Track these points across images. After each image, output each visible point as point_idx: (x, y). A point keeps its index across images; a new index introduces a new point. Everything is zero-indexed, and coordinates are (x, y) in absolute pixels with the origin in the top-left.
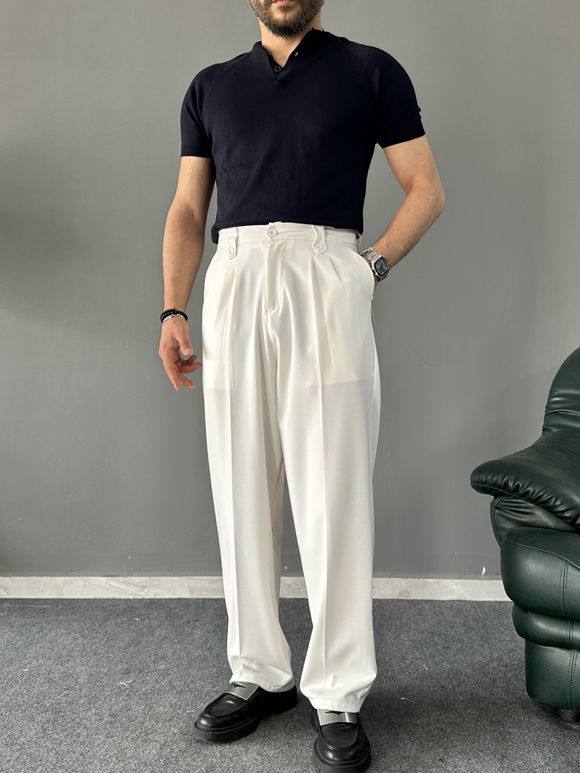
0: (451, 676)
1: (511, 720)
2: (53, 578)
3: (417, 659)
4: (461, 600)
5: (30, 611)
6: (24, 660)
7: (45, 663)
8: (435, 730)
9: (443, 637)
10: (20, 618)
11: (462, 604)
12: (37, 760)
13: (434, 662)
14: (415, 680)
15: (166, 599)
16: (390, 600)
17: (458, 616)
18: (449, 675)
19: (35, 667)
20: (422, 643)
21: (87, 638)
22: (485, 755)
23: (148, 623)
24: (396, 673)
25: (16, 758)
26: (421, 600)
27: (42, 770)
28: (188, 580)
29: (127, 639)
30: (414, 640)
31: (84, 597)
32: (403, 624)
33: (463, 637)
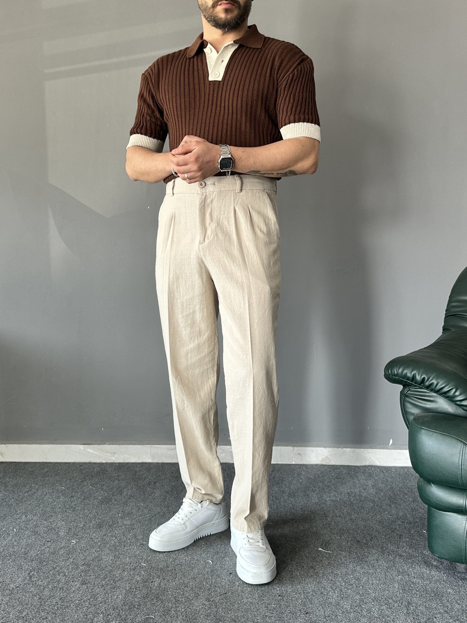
0: (365, 532)
1: (414, 571)
2: (41, 445)
3: (337, 517)
4: (372, 466)
5: (22, 473)
6: (15, 516)
7: (32, 518)
8: (352, 580)
10: (13, 478)
11: (373, 469)
12: (24, 604)
14: (335, 535)
15: (132, 463)
16: (314, 465)
17: (370, 480)
18: (363, 531)
19: (24, 521)
20: (341, 502)
21: (67, 497)
22: (394, 601)
23: (117, 484)
24: (319, 529)
25: (6, 602)
26: (339, 465)
27: (27, 612)
28: (150, 448)
29: (100, 498)
30: (335, 500)
31: (65, 461)
32: (325, 486)
33: (374, 497)
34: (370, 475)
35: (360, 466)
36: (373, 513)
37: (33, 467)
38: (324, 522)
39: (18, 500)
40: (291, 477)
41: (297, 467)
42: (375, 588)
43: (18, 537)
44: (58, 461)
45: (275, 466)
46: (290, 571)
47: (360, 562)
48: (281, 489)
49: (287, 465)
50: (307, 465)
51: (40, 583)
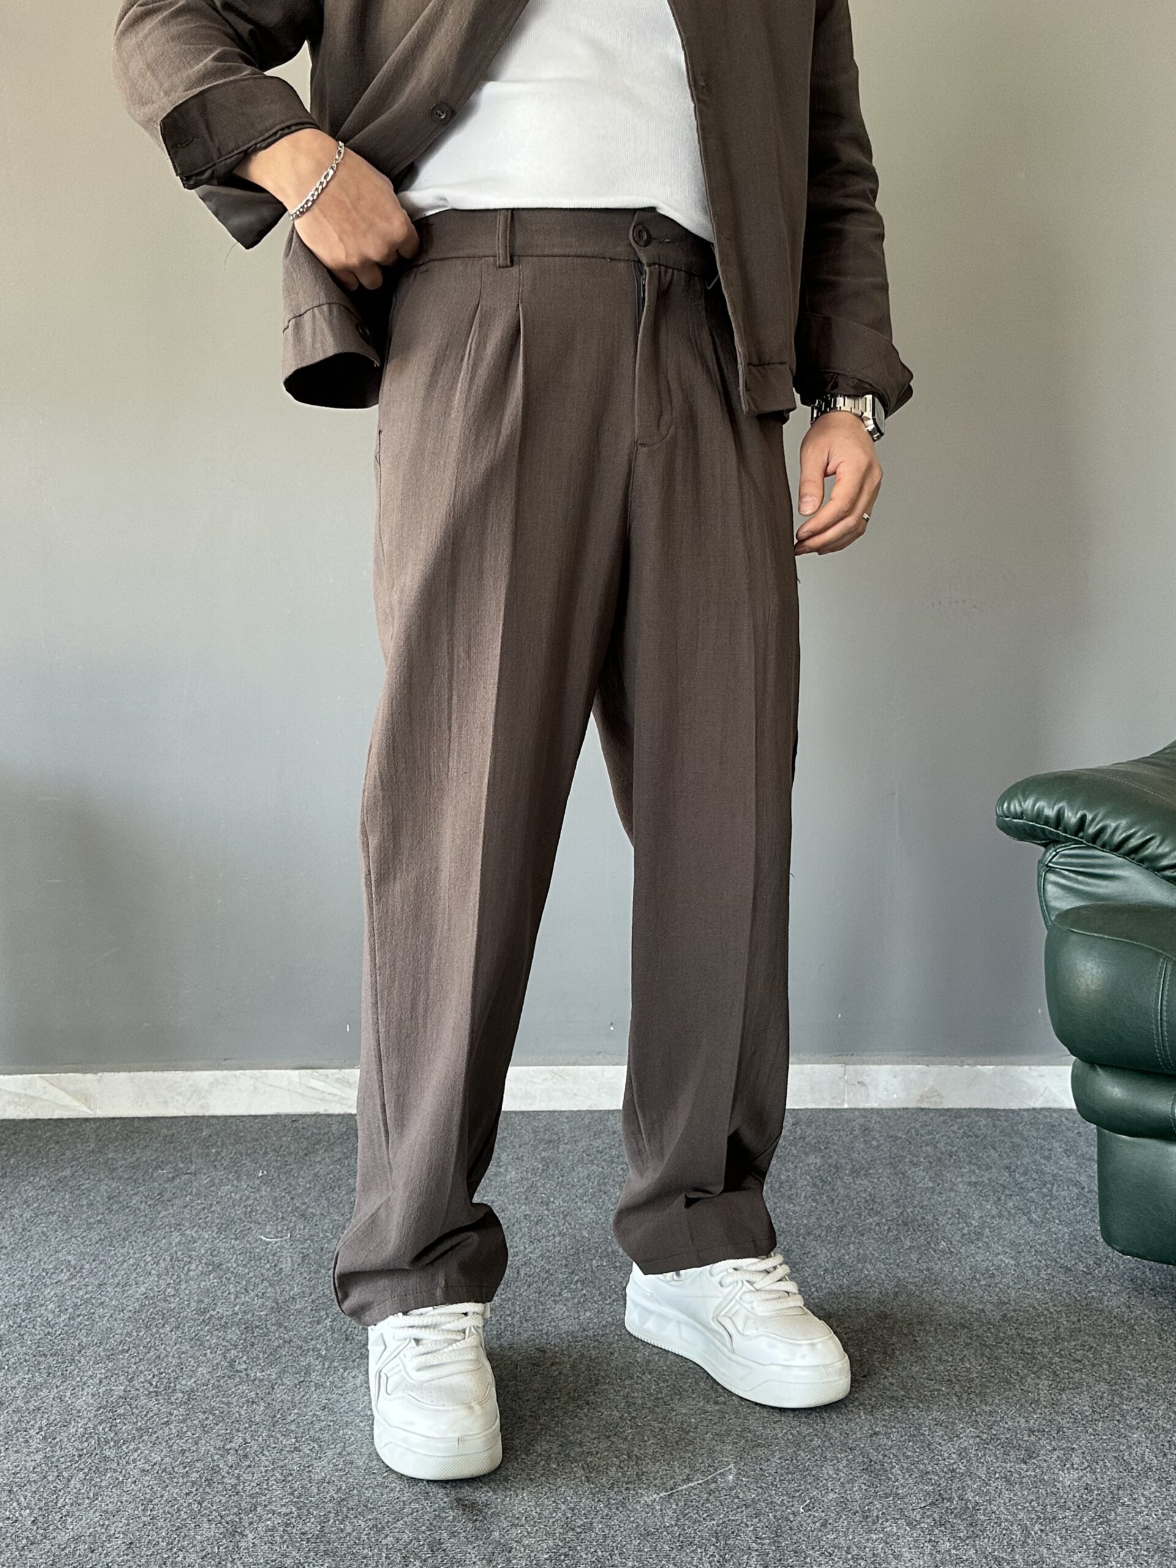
2: (188, 1073)
3: (993, 1217)
4: (1050, 1109)
5: (145, 1140)
9: (1035, 1176)
10: (125, 1152)
11: (1055, 1115)
13: (1031, 1221)
14: (1000, 1257)
16: (899, 1109)
17: (1053, 1137)
18: (1072, 1246)
19: (179, 1243)
24: (954, 1243)
25: (181, 1418)
26: (965, 1109)
27: (245, 1440)
30: (976, 1183)
31: (253, 1113)
32: (942, 1153)
35: (1020, 1110)
36: (1084, 1207)
38: (963, 1229)
39: (151, 1199)
40: (847, 1135)
41: (857, 1113)
42: (1141, 1367)
43: (175, 1277)
45: (797, 1114)
46: (906, 1335)
47: (1085, 1312)
48: (830, 1161)
51: (258, 1374)
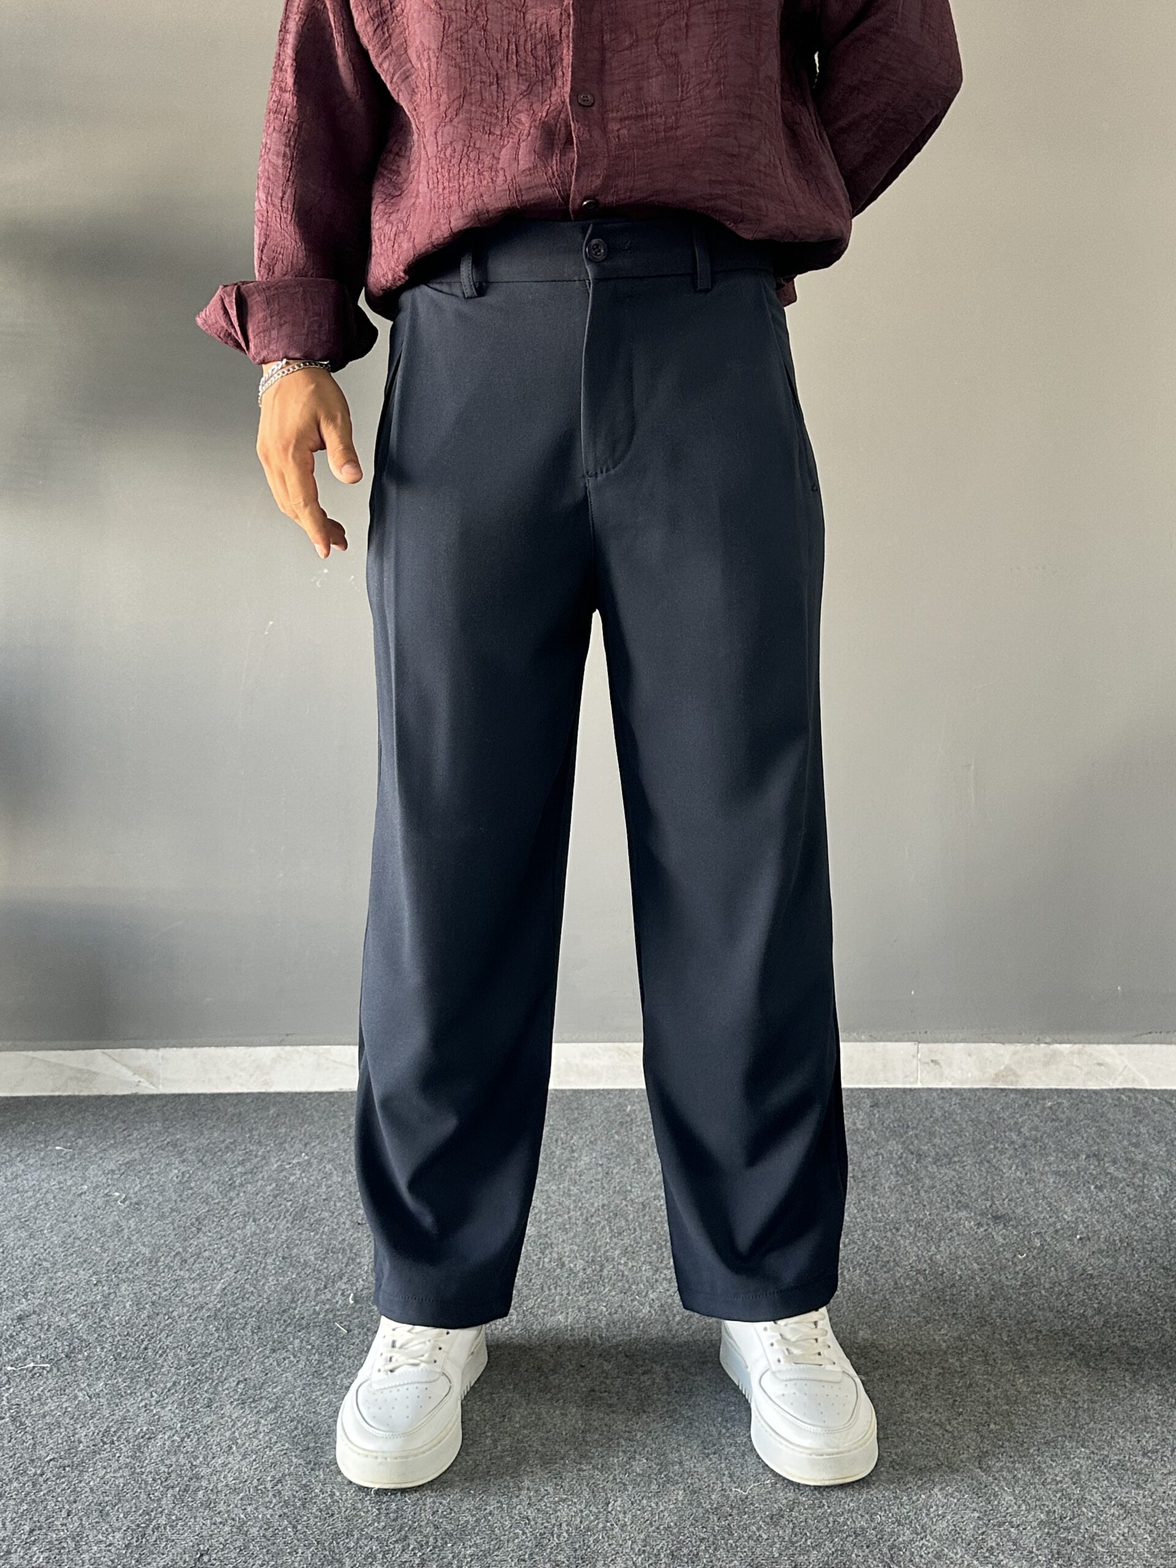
34: (1137, 1111)
37: (237, 1104)
44: (298, 1089)
49: (904, 1091)
50: (960, 1090)
